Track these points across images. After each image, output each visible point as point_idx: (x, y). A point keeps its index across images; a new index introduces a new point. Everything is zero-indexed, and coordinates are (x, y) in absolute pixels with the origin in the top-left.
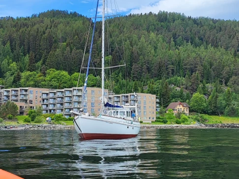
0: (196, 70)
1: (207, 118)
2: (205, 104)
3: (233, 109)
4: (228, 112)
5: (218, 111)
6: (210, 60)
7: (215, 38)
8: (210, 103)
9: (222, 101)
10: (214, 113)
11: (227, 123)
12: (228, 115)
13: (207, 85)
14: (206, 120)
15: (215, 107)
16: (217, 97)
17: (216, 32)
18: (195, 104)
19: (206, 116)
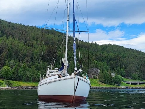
0: (3, 51)
1: (12, 83)
2: (11, 73)
3: (28, 77)
4: (25, 79)
5: (18, 78)
6: (11, 45)
7: (11, 33)
8: (13, 73)
9: (21, 72)
10: (16, 80)
11: (24, 86)
12: (25, 81)
13: (10, 61)
14: (11, 84)
15: (17, 75)
16: (18, 69)
17: (12, 29)
18: (5, 73)
19: (11, 82)
